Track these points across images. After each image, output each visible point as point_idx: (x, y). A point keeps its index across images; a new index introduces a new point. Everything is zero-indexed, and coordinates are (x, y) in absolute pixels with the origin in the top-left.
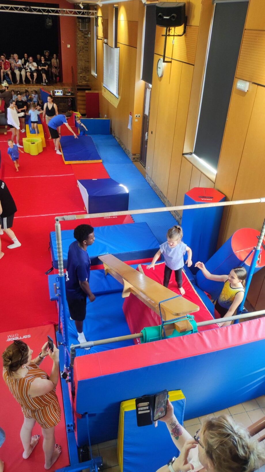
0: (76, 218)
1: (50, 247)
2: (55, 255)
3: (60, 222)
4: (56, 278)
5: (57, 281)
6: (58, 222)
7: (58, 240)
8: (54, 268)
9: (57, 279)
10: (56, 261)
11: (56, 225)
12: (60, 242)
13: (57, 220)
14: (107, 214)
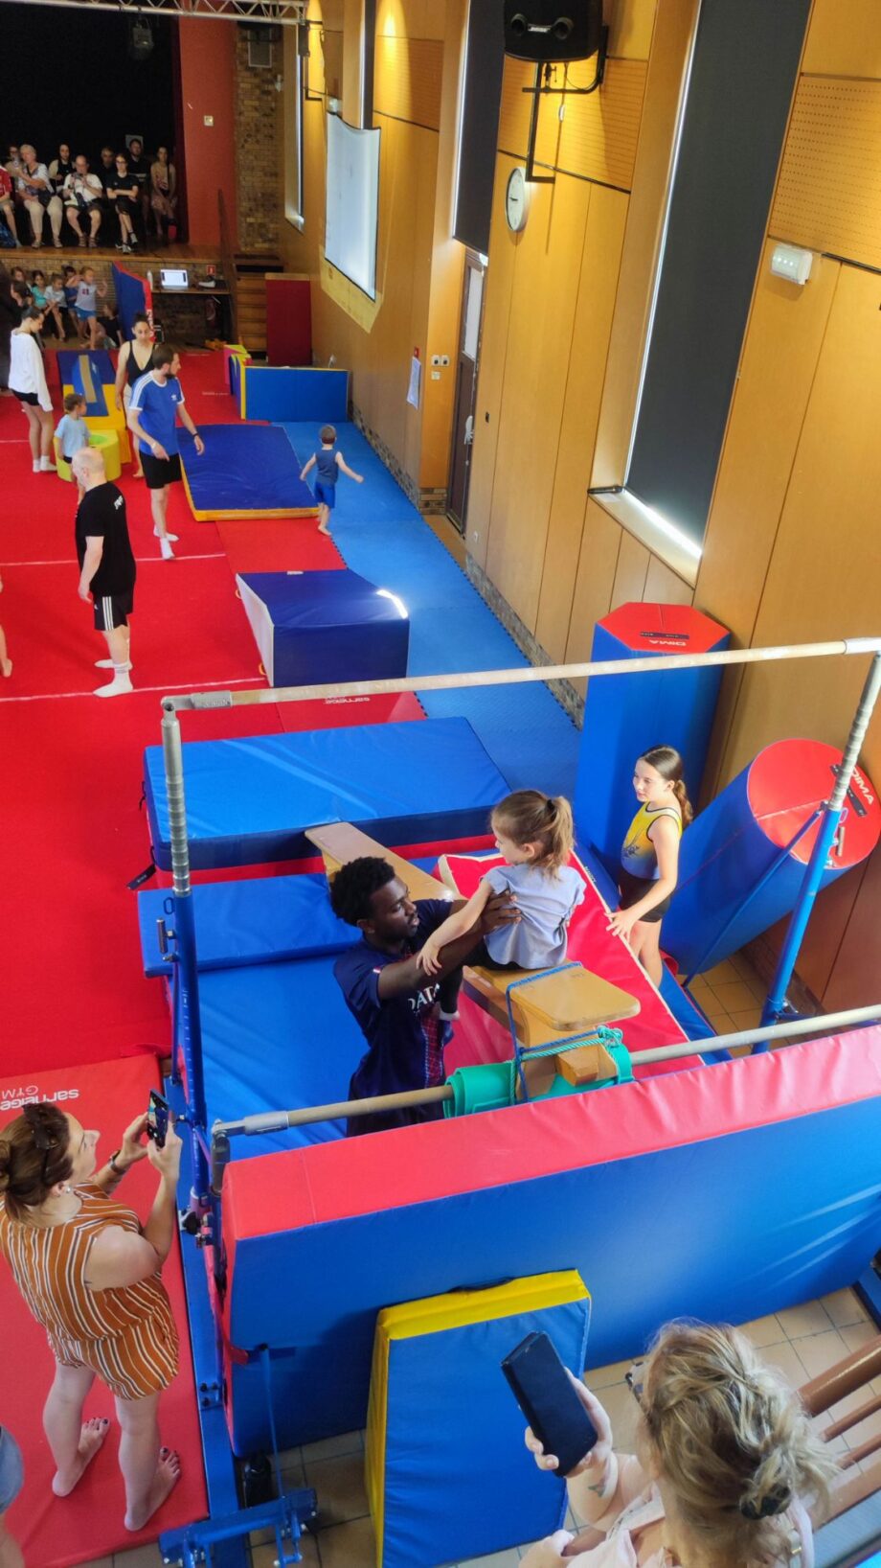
0: (231, 702)
1: (144, 798)
2: (160, 826)
3: (179, 715)
4: (165, 903)
5: (169, 909)
6: (172, 714)
7: (172, 774)
8: (157, 867)
9: (169, 903)
10: (165, 843)
11: (164, 723)
12: (180, 780)
13: (169, 709)
14: (337, 690)
